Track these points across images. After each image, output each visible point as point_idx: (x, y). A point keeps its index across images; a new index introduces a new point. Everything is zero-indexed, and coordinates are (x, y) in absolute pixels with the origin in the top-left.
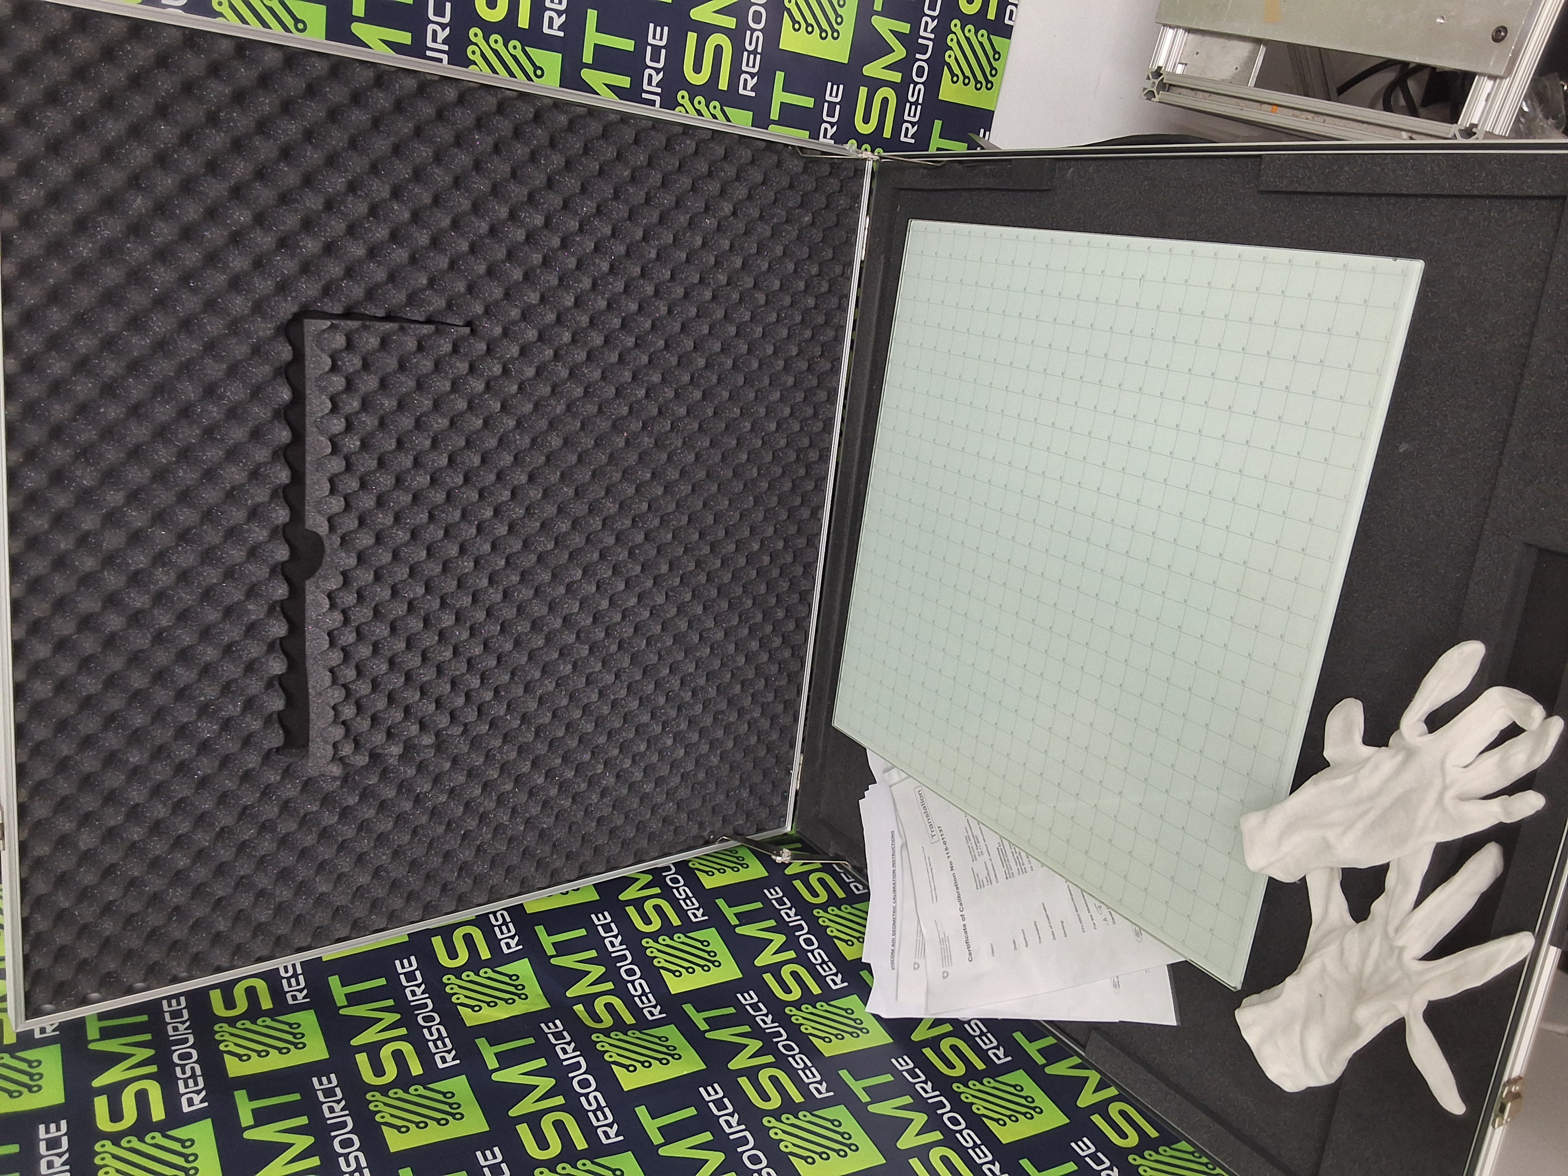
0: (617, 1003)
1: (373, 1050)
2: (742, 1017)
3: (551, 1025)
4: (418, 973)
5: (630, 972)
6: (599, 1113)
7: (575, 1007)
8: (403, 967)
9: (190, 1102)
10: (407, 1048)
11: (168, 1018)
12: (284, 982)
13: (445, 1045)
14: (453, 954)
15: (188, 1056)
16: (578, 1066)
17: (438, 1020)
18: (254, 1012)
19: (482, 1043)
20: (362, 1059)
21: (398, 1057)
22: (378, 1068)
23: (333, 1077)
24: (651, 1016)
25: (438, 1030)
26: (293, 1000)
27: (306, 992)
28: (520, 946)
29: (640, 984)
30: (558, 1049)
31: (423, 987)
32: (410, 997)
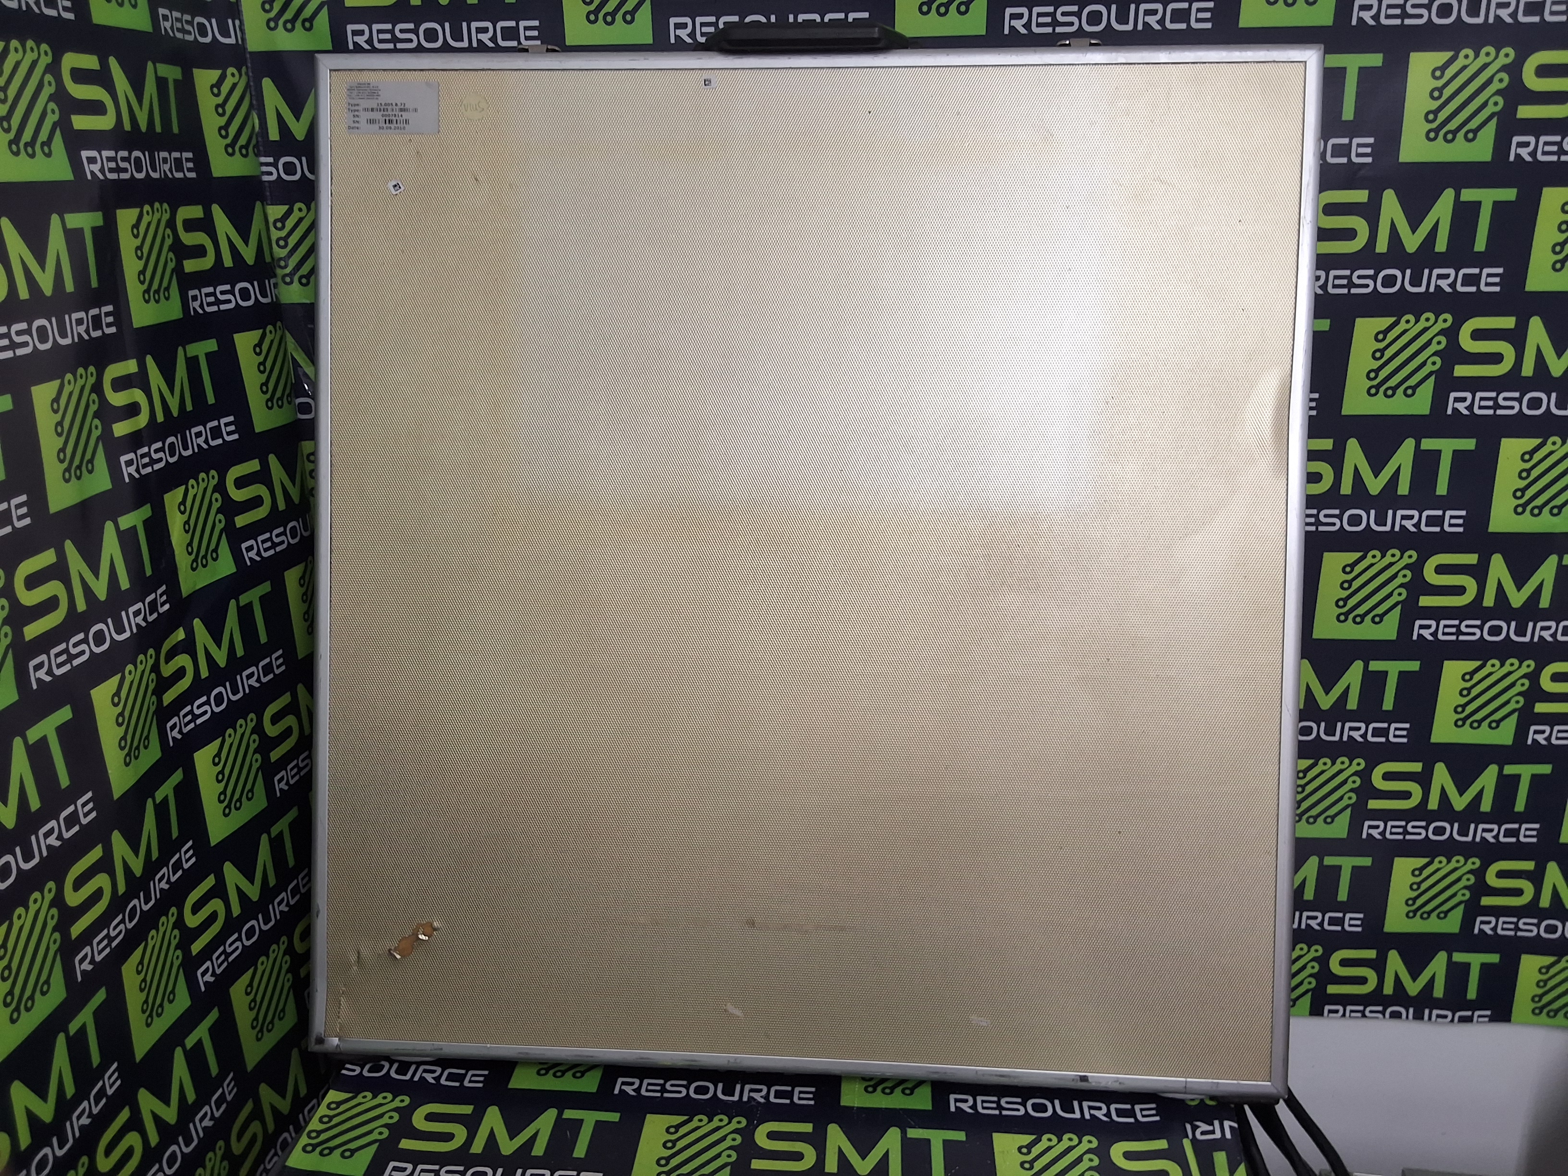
0: (184, 684)
1: (140, 380)
2: (168, 847)
3: (164, 598)
4: (220, 441)
5: (219, 699)
6: (64, 657)
7: (181, 629)
8: (226, 425)
9: (92, 160)
10: (142, 420)
11: (176, 155)
12: (211, 290)
13: (145, 466)
14: (240, 483)
15: (139, 170)
16: (120, 630)
17: (172, 460)
18: (182, 251)
19: (145, 512)
20: (130, 366)
21: (132, 410)
22: (121, 384)
23: (113, 330)
24: (171, 727)
25: (160, 460)
26: (192, 296)
27: (201, 311)
28: (249, 564)
29: (206, 712)
30: (139, 605)
31: (205, 446)
32: (194, 430)
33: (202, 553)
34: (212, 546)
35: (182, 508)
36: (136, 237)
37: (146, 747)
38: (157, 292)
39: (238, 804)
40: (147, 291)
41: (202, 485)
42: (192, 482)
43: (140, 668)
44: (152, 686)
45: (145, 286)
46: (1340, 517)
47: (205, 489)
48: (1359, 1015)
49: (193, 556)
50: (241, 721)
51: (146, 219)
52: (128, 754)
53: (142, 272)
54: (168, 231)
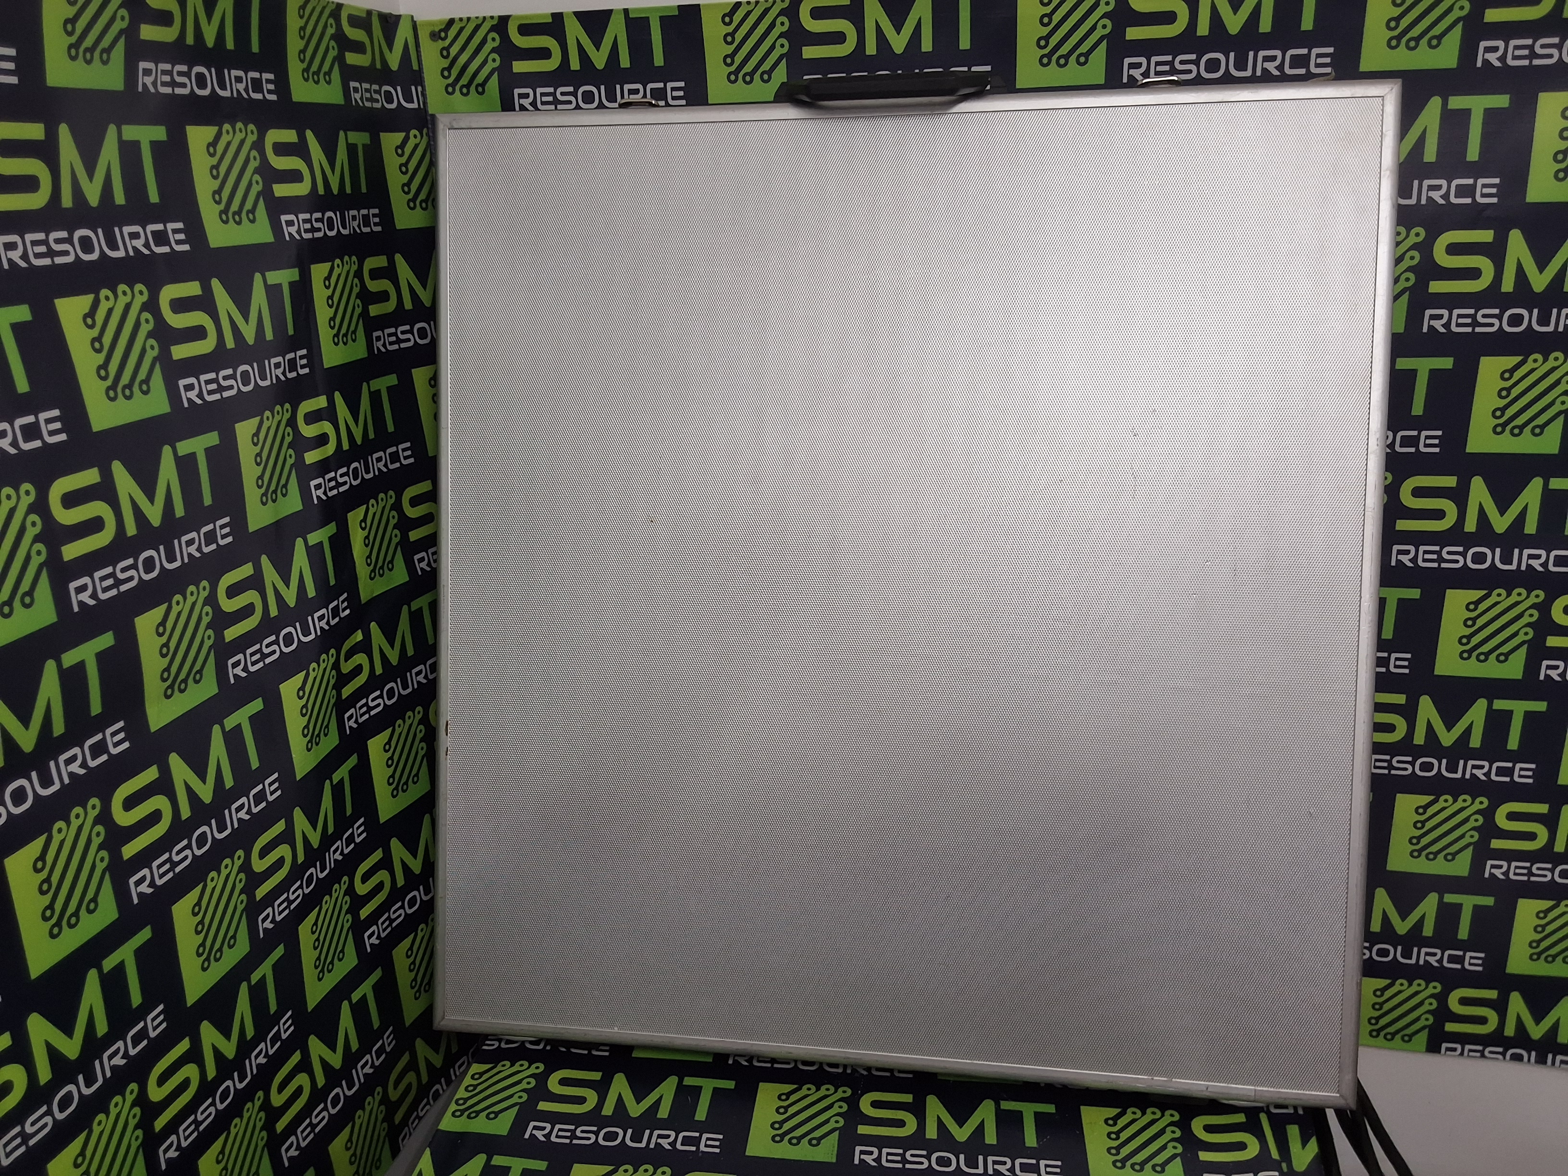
0: (361, 680)
1: (329, 414)
2: (343, 823)
3: (346, 604)
5: (391, 694)
6: (258, 656)
7: (360, 631)
8: (404, 450)
9: (290, 223)
10: (330, 449)
11: (364, 212)
12: (393, 330)
13: (331, 489)
14: (415, 502)
15: (331, 228)
16: (306, 633)
17: (355, 483)
18: (367, 297)
19: (331, 529)
20: (321, 402)
21: (322, 440)
22: (313, 418)
23: (307, 370)
24: (348, 718)
25: (345, 483)
26: (376, 337)
27: (383, 350)
28: (420, 573)
29: (379, 705)
30: (324, 611)
31: (385, 470)
32: (375, 456)
33: (380, 564)
34: (389, 558)
35: (363, 524)
36: (327, 287)
37: (326, 735)
38: (345, 335)
39: (405, 787)
40: (336, 335)
41: (381, 504)
42: (372, 501)
43: (323, 666)
44: (332, 682)
45: (335, 331)
46: (1464, 554)
47: (384, 508)
48: (1478, 1054)
49: (372, 567)
50: (410, 713)
51: (336, 271)
52: (310, 741)
53: (333, 319)
54: (356, 281)
